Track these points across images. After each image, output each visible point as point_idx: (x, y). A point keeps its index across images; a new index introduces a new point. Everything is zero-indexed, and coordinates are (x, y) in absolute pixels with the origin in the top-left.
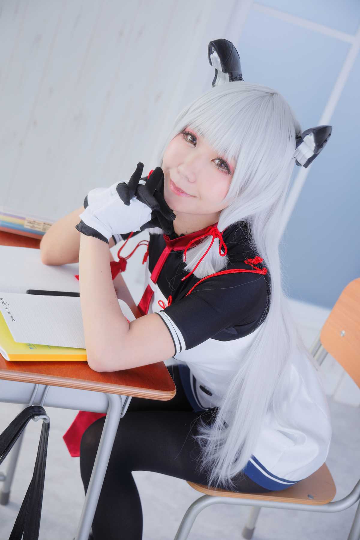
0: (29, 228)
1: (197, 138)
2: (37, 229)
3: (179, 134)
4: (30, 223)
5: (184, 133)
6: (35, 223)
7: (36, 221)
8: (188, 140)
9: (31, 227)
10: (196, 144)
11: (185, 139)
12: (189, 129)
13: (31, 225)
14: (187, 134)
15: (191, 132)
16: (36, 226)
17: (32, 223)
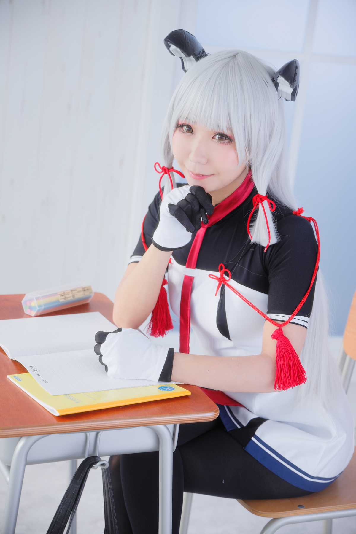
0: (63, 300)
1: (192, 126)
2: (69, 299)
3: (176, 130)
4: (62, 296)
5: (180, 127)
6: (66, 294)
7: (65, 292)
8: (184, 131)
9: (65, 299)
10: (193, 131)
11: (182, 131)
12: (181, 122)
13: (63, 297)
14: (182, 126)
15: (184, 123)
16: (67, 296)
17: (64, 295)
